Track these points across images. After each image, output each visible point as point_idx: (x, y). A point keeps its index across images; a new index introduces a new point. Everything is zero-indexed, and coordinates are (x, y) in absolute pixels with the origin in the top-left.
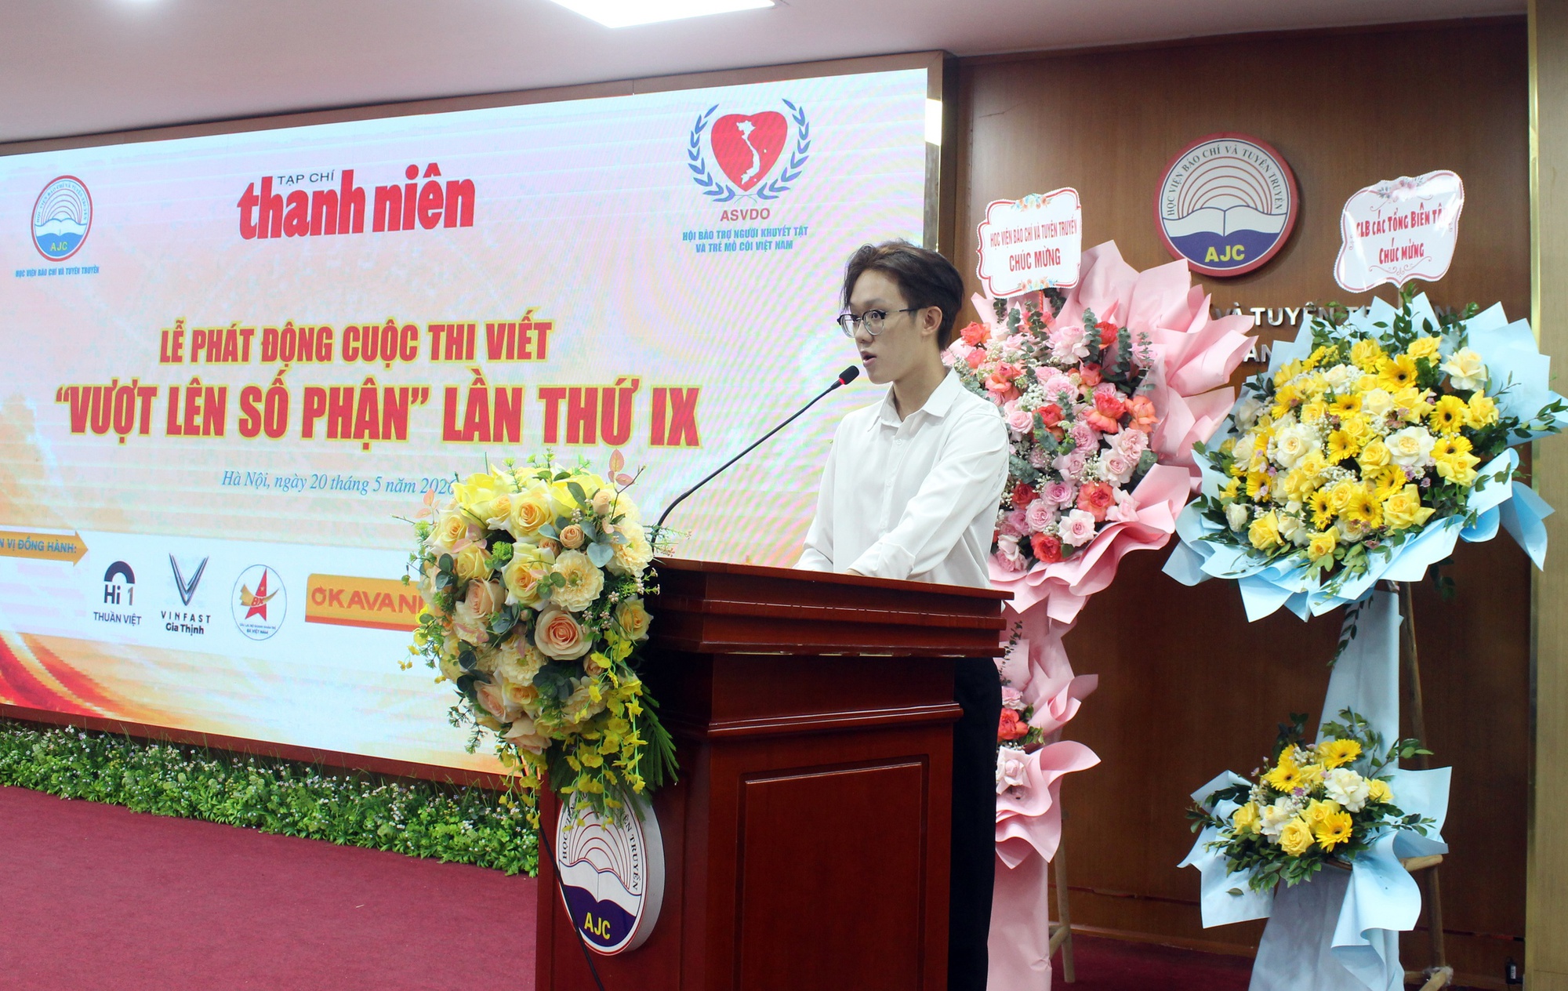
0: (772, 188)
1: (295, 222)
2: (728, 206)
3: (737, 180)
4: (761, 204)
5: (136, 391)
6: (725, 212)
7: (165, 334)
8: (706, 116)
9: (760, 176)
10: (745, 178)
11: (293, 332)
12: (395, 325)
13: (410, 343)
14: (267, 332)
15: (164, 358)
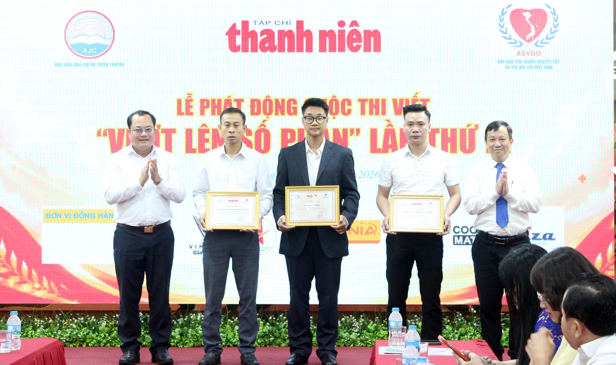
0: (541, 42)
1: (267, 45)
2: (521, 49)
3: (524, 39)
4: (536, 49)
5: (160, 131)
6: (519, 52)
7: (179, 101)
8: (507, 8)
9: (535, 37)
10: (528, 37)
11: (271, 101)
12: (337, 98)
13: (347, 107)
14: (253, 101)
15: (180, 113)
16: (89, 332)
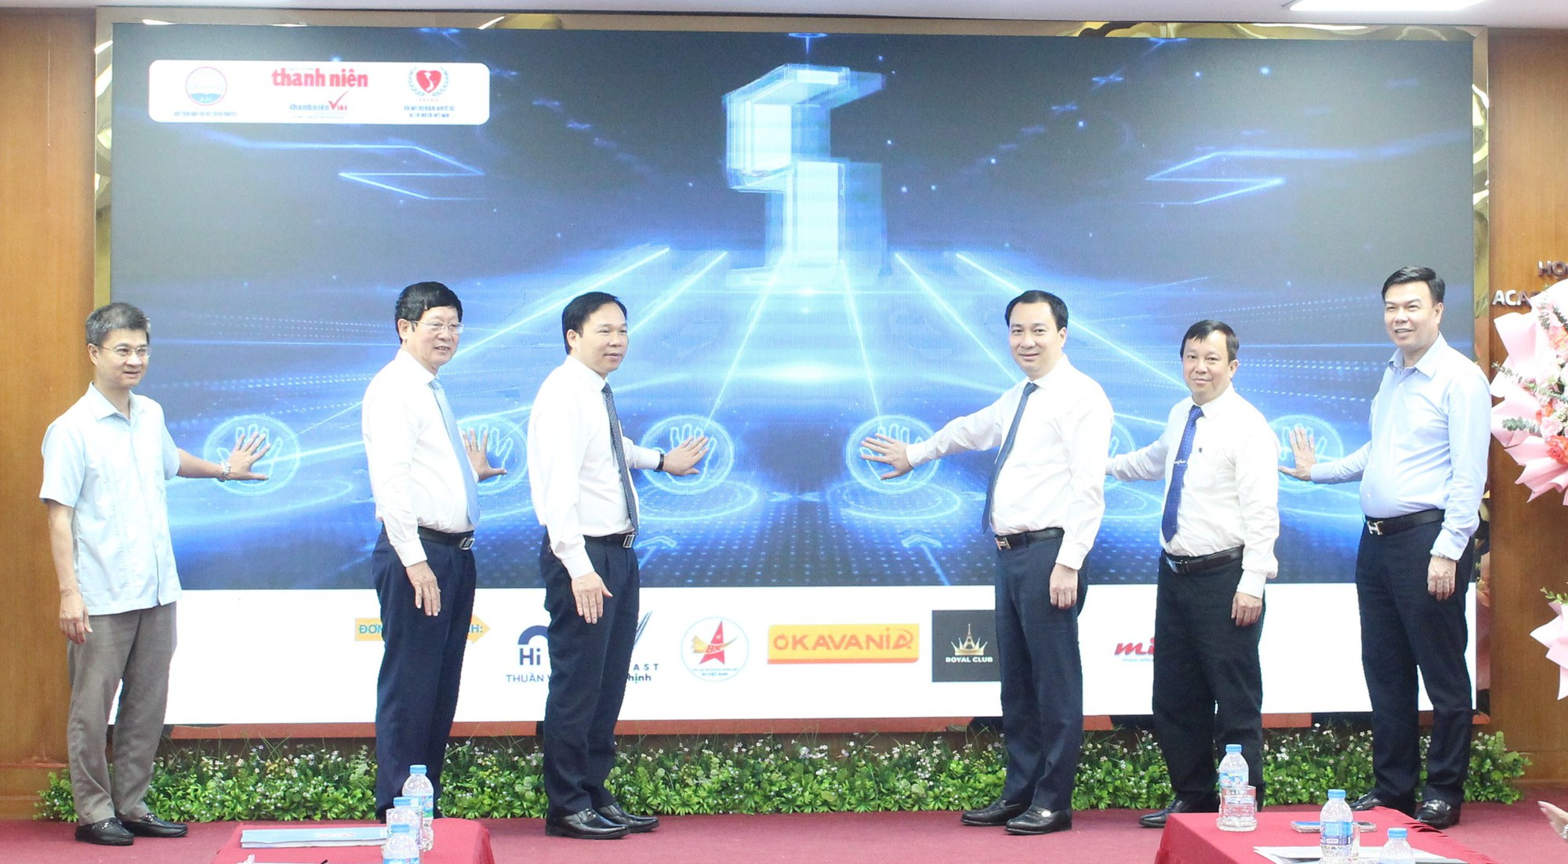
16: (327, 787)
